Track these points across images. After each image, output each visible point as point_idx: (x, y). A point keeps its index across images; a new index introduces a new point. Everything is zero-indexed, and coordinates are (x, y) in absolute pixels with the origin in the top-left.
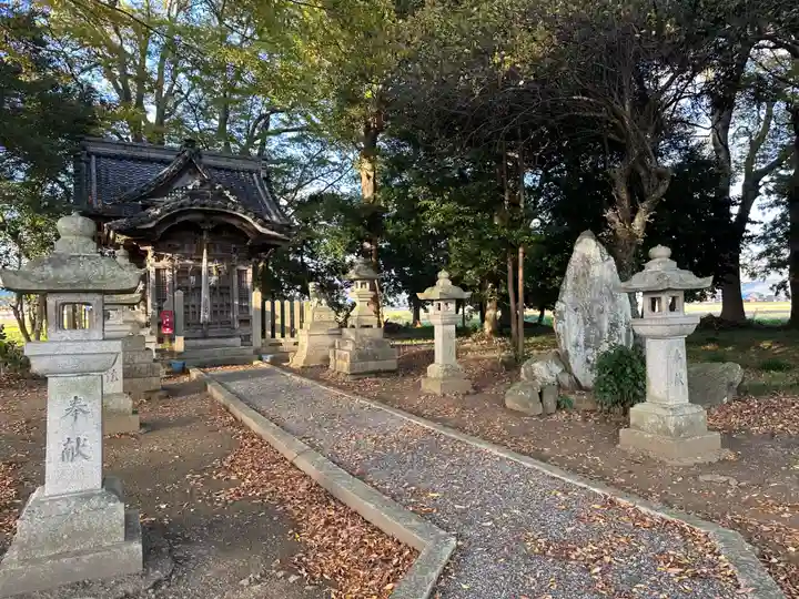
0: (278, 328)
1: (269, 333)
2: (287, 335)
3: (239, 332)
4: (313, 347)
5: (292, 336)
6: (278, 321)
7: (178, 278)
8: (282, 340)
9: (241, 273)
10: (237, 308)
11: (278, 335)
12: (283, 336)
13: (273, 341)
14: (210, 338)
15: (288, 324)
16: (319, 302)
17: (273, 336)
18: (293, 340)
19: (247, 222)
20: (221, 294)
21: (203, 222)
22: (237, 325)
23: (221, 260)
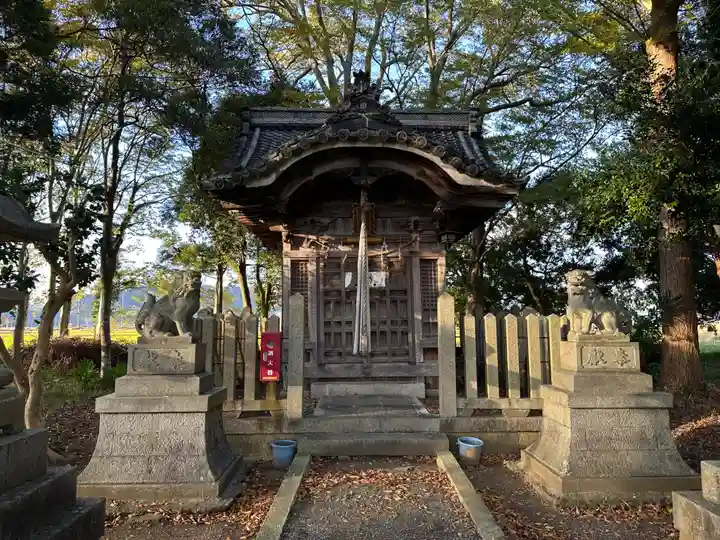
0: (492, 375)
1: (472, 385)
2: (514, 393)
3: (424, 370)
4: (585, 442)
5: (525, 393)
6: (492, 360)
7: (325, 275)
8: (503, 404)
9: (428, 265)
10: (418, 327)
11: (493, 391)
12: (503, 394)
13: (482, 404)
14: (375, 379)
15: (513, 366)
16: (596, 321)
17: (482, 391)
18: (526, 405)
19: (431, 165)
20: (394, 302)
21: (357, 172)
22: (420, 357)
23: (393, 243)
